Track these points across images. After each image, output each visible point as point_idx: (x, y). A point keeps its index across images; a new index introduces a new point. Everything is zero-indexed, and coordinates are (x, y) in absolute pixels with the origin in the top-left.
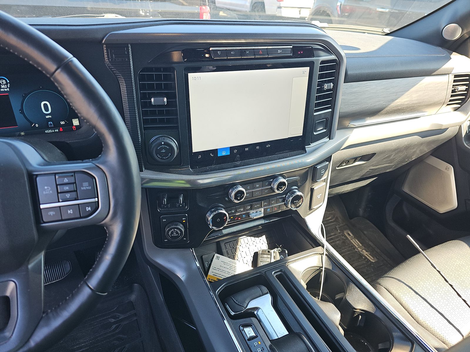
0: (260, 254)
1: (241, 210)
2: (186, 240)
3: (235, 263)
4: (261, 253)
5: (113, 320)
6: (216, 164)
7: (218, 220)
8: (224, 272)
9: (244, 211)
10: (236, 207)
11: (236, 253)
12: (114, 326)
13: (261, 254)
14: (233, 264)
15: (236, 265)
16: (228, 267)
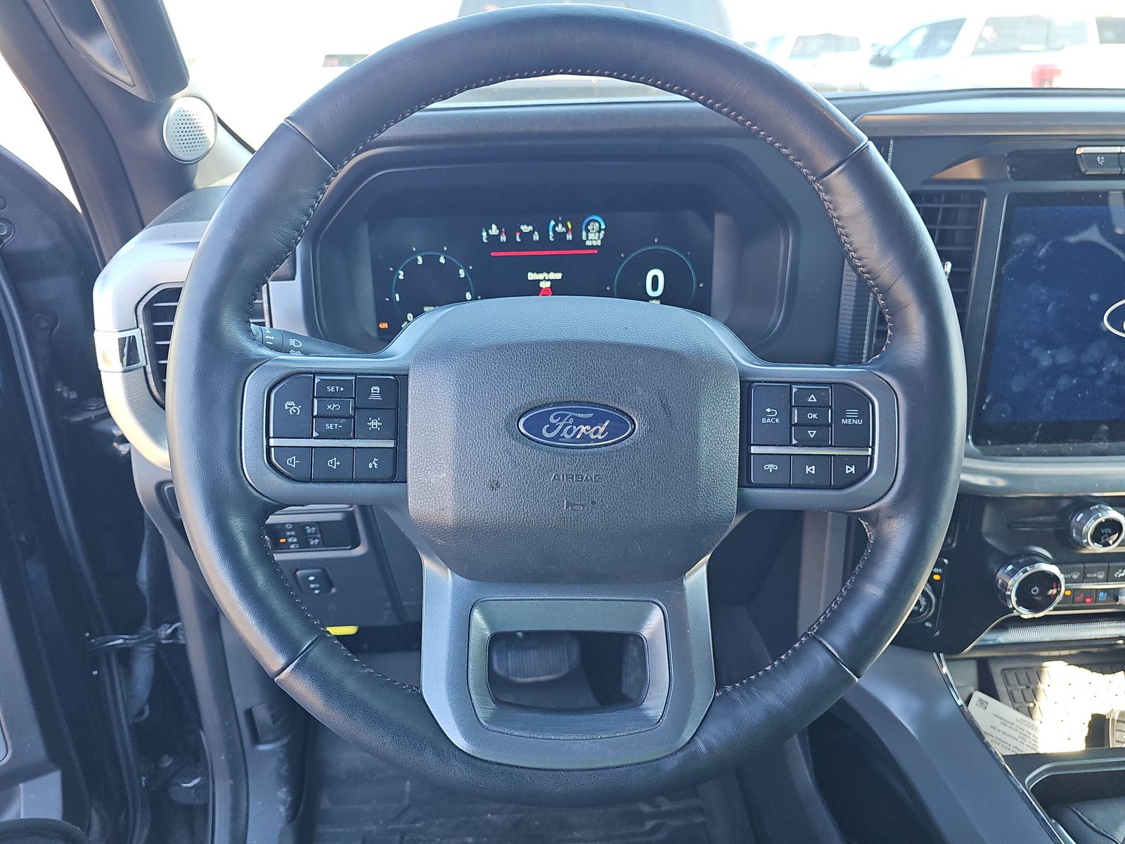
0: (1113, 720)
1: (1096, 578)
2: (933, 630)
3: (1035, 729)
4: (1116, 719)
5: (647, 809)
6: (1038, 441)
7: (1035, 591)
8: (1005, 745)
9: (1107, 580)
10: (1086, 565)
11: (1035, 702)
12: (649, 824)
13: (1118, 721)
14: (1031, 731)
15: (1037, 735)
16: (1016, 735)
